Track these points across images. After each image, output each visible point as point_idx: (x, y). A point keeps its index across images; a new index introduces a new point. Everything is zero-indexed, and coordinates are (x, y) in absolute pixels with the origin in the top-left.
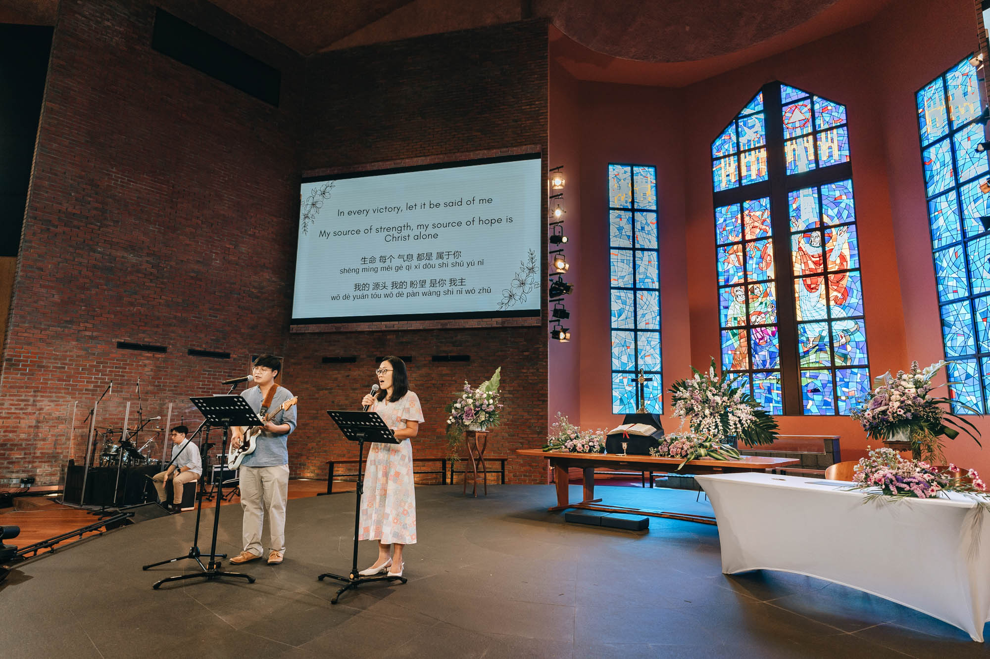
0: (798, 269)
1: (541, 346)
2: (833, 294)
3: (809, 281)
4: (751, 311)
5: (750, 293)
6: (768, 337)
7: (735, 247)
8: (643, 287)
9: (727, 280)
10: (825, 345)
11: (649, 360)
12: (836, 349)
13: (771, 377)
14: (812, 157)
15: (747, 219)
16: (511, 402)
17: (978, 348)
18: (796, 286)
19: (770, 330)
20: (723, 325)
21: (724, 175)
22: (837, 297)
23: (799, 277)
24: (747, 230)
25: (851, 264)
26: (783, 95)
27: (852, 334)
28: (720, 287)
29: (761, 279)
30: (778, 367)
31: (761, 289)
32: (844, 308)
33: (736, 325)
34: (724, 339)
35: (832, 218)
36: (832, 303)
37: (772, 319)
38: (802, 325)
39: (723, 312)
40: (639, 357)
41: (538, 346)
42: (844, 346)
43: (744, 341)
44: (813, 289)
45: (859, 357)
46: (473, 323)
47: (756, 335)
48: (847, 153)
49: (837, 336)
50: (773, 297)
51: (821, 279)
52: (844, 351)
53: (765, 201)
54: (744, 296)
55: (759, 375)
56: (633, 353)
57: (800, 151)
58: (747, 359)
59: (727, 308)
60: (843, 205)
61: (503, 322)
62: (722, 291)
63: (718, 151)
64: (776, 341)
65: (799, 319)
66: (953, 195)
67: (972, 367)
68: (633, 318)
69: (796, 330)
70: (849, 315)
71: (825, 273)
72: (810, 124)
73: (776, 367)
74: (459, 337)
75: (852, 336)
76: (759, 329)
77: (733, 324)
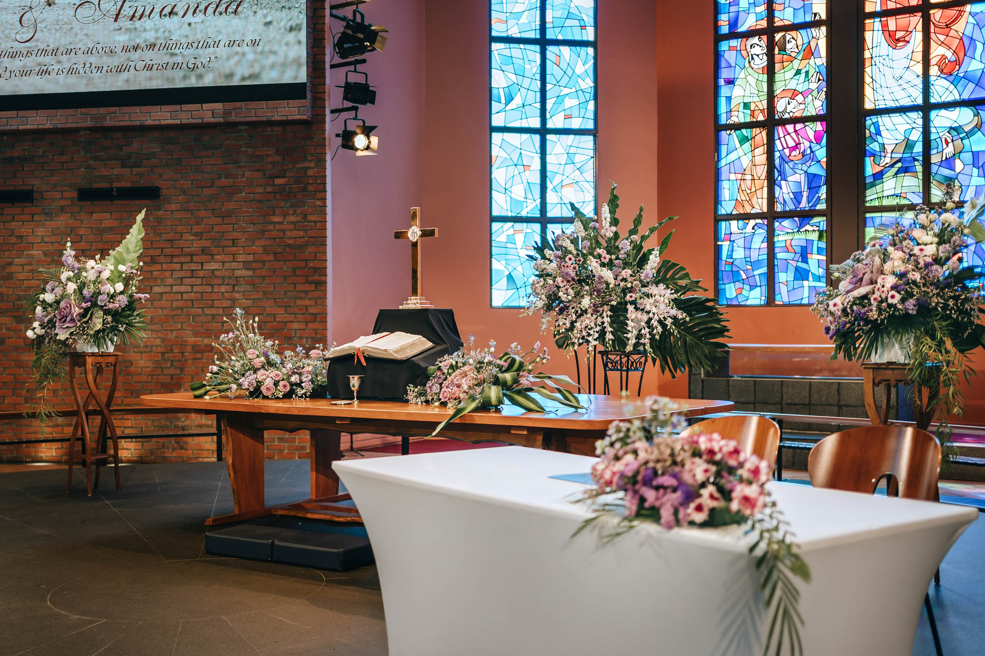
1: (312, 165)
2: (937, 51)
3: (892, 23)
4: (778, 88)
5: (776, 51)
6: (807, 144)
8: (560, 37)
9: (734, 24)
10: (915, 160)
11: (570, 195)
12: (934, 169)
13: (808, 227)
16: (249, 288)
18: (868, 35)
19: (813, 129)
20: (723, 120)
22: (943, 57)
23: (873, 15)
27: (969, 134)
28: (719, 38)
29: (800, 19)
30: (822, 206)
31: (800, 42)
33: (748, 120)
34: (724, 149)
36: (934, 71)
37: (817, 105)
38: (874, 119)
39: (724, 91)
40: (550, 186)
41: (306, 164)
42: (949, 163)
43: (761, 154)
44: (898, 40)
45: (977, 184)
46: (162, 115)
49: (938, 140)
50: (821, 60)
51: (916, 20)
52: (947, 172)
54: (765, 58)
55: (786, 223)
56: (537, 179)
58: (765, 189)
59: (730, 82)
61: (227, 113)
62: (724, 46)
64: (821, 153)
65: (868, 105)
68: (538, 105)
69: (861, 128)
70: (966, 96)
71: (925, 8)
73: (818, 207)
74: (135, 145)
75: (966, 142)
76: (790, 128)
77: (741, 117)
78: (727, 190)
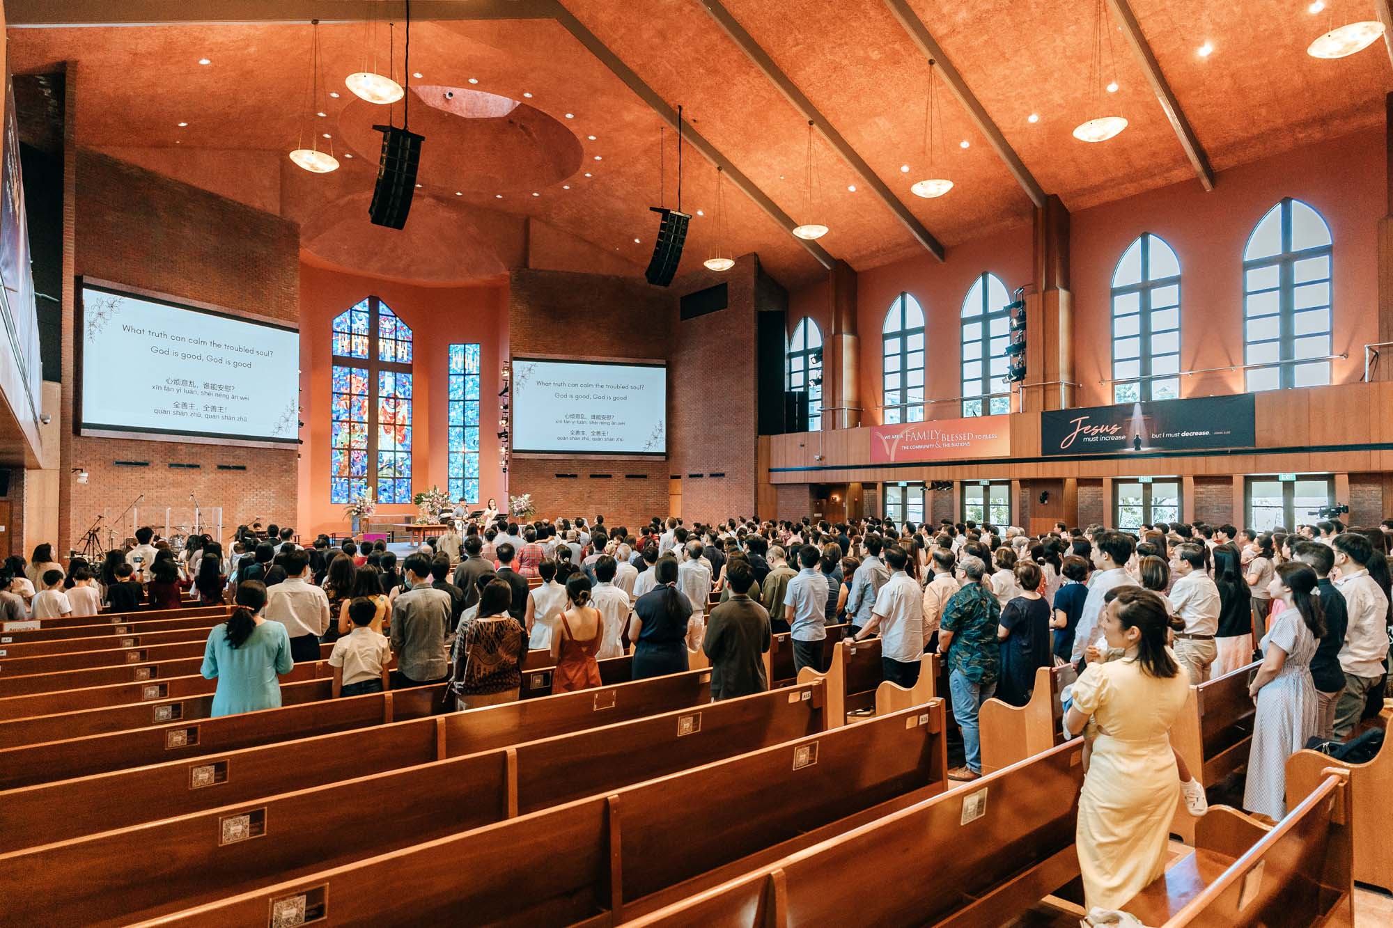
0: (381, 419)
1: (295, 464)
2: (398, 437)
3: (386, 427)
4: (352, 440)
5: (352, 428)
6: (361, 457)
7: (345, 396)
9: (338, 417)
10: (391, 465)
12: (396, 468)
13: (361, 481)
14: (393, 354)
15: (353, 380)
17: (464, 475)
18: (379, 429)
19: (362, 452)
20: (333, 446)
21: (339, 346)
23: (381, 424)
24: (353, 387)
25: (407, 422)
26: (381, 308)
28: (333, 421)
29: (359, 420)
31: (359, 427)
32: (402, 445)
33: (342, 447)
34: (333, 456)
35: (401, 394)
36: (397, 442)
37: (364, 446)
38: (380, 452)
39: (335, 437)
41: (293, 462)
42: (400, 467)
43: (347, 458)
44: (387, 432)
45: (407, 473)
46: (254, 444)
47: (354, 455)
48: (411, 358)
49: (398, 460)
50: (366, 433)
51: (393, 427)
52: (400, 469)
53: (365, 372)
54: (348, 429)
55: (354, 479)
57: (387, 347)
58: (348, 469)
59: (337, 435)
60: (406, 388)
61: (274, 445)
62: (334, 423)
63: (338, 326)
64: (366, 460)
65: (379, 448)
66: (462, 403)
67: (460, 483)
69: (377, 454)
70: (404, 450)
71: (394, 424)
72: (394, 333)
73: (364, 475)
74: (238, 452)
75: (404, 461)
76: (356, 451)
77: (340, 446)
78: (335, 469)
